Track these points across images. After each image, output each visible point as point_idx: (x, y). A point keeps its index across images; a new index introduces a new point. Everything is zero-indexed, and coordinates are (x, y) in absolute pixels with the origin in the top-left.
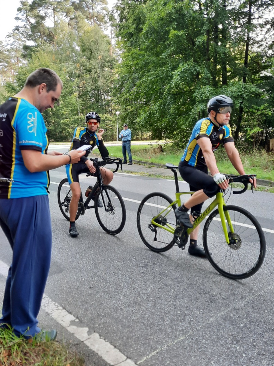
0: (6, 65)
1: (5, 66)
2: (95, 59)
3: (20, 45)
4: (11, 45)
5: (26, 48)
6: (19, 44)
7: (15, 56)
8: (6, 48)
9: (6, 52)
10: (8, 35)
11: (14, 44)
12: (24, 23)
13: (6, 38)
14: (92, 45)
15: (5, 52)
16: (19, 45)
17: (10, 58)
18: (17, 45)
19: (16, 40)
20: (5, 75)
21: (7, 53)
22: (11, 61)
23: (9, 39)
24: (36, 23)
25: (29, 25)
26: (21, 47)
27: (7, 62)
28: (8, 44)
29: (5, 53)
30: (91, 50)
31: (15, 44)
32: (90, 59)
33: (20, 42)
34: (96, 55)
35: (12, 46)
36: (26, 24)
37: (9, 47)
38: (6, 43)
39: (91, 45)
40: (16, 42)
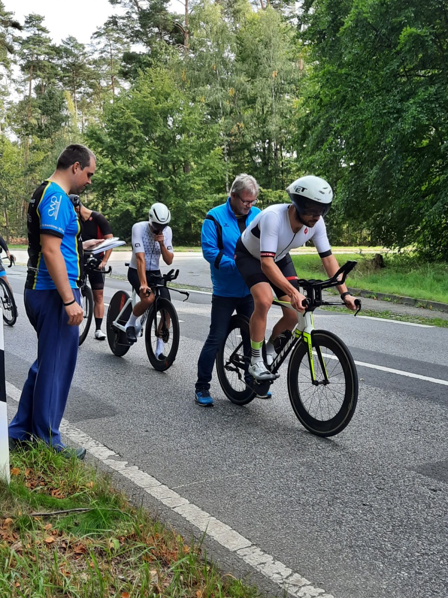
0: (91, 90)
1: (88, 94)
2: (265, 77)
3: (119, 52)
4: (102, 53)
5: (129, 58)
6: (117, 49)
7: (108, 74)
8: (90, 57)
9: (90, 66)
10: (95, 34)
11: (106, 49)
12: (128, 9)
13: (92, 38)
14: (260, 49)
15: (88, 66)
16: (116, 51)
17: (98, 77)
18: (113, 51)
19: (111, 42)
20: (86, 112)
21: (92, 67)
22: (99, 84)
23: (97, 40)
24: (151, 8)
25: (136, 13)
26: (121, 55)
27: (92, 86)
28: (96, 51)
29: (89, 68)
30: (256, 59)
31: (109, 51)
32: (253, 77)
33: (118, 45)
34: (268, 69)
35: (103, 55)
36: (130, 11)
37: (96, 56)
38: (92, 48)
39: (258, 50)
40: (110, 45)
